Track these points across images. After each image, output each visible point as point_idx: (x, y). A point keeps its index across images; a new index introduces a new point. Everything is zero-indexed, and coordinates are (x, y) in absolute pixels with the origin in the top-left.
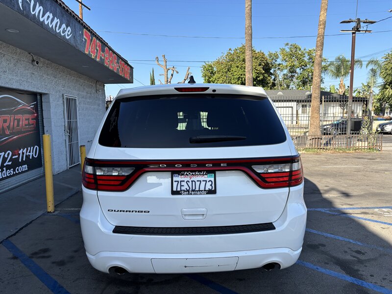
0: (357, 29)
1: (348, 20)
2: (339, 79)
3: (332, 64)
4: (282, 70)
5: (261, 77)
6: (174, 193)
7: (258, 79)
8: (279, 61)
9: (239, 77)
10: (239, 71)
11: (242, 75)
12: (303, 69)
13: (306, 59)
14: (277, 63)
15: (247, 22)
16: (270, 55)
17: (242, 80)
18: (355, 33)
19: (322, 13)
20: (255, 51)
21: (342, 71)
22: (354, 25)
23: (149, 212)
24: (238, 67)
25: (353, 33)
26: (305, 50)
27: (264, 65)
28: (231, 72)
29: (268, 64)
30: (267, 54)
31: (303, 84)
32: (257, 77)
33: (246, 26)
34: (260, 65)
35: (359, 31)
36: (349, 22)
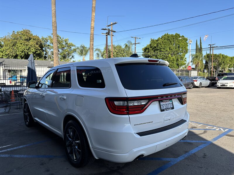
0: (108, 34)
1: (105, 28)
2: (82, 57)
3: (78, 48)
4: (50, 49)
5: (39, 52)
6: (162, 110)
7: (37, 53)
8: (48, 43)
9: (23, 51)
10: (23, 46)
11: (25, 49)
12: (62, 49)
13: (64, 43)
14: (48, 44)
15: (54, 19)
16: (43, 39)
17: (25, 53)
18: (107, 35)
19: (92, 22)
20: (32, 35)
21: (84, 53)
22: (107, 31)
23: (152, 122)
24: (21, 44)
25: (106, 35)
26: (63, 38)
27: (39, 44)
28: (17, 47)
29: (42, 44)
30: (41, 38)
31: (63, 58)
32: (36, 52)
33: (53, 21)
34: (37, 44)
35: (109, 35)
36: (105, 30)
